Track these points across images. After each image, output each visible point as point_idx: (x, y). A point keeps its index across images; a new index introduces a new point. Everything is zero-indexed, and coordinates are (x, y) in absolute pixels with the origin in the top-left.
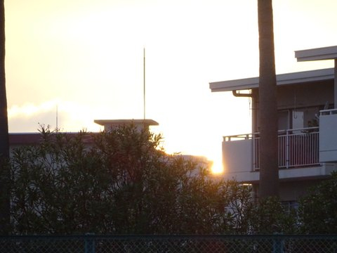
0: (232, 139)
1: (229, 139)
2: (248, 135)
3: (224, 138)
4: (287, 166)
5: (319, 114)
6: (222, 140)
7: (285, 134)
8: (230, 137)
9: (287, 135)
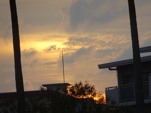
0: (110, 89)
1: (108, 89)
2: (116, 87)
3: (106, 88)
4: (135, 99)
5: (148, 76)
6: (105, 90)
7: (133, 85)
8: (108, 88)
9: (134, 86)
